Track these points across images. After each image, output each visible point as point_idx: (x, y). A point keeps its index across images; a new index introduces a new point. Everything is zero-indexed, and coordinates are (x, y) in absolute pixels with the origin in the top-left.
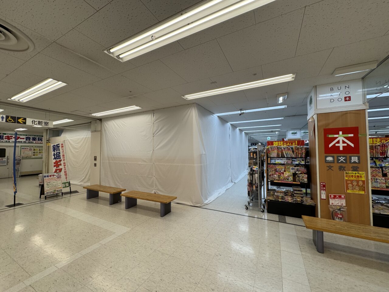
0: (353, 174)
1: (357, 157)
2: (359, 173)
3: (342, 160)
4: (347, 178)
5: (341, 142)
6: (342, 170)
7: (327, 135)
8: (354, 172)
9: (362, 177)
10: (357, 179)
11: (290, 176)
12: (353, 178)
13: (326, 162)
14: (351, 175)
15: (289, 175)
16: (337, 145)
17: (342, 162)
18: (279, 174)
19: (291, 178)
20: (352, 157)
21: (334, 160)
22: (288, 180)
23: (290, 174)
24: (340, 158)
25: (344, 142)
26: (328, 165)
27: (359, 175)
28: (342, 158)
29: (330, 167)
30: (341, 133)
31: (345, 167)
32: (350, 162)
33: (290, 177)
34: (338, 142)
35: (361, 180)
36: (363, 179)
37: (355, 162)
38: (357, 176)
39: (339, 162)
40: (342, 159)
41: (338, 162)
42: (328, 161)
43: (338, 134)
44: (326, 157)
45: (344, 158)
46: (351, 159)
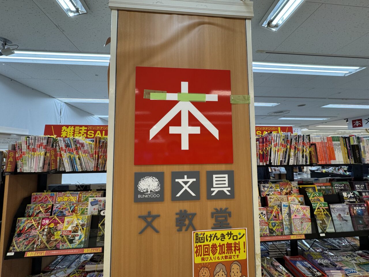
0: (215, 242)
1: (226, 176)
2: (231, 234)
3: (186, 187)
4: (198, 260)
5: (185, 119)
6: (184, 228)
7: (146, 91)
8: (219, 233)
9: (239, 250)
10: (226, 257)
11: (80, 227)
12: (217, 255)
13: (137, 200)
14: (211, 244)
15: (77, 226)
16: (173, 130)
17: (186, 196)
18: (52, 225)
19: (81, 236)
20: (214, 176)
21: (161, 192)
22: (71, 241)
23: (80, 221)
24: (180, 181)
25: (193, 121)
26: (144, 213)
27: (231, 241)
28: (186, 179)
29: (149, 220)
30: (185, 86)
31: (194, 215)
32: (210, 197)
33: (79, 233)
34: (176, 121)
35: (236, 259)
36: (243, 255)
37: (221, 195)
38: (228, 244)
39: (178, 195)
40: (186, 183)
41: (174, 199)
42: (143, 193)
43: (178, 90)
44: (139, 177)
45: (191, 180)
46: (210, 184)
